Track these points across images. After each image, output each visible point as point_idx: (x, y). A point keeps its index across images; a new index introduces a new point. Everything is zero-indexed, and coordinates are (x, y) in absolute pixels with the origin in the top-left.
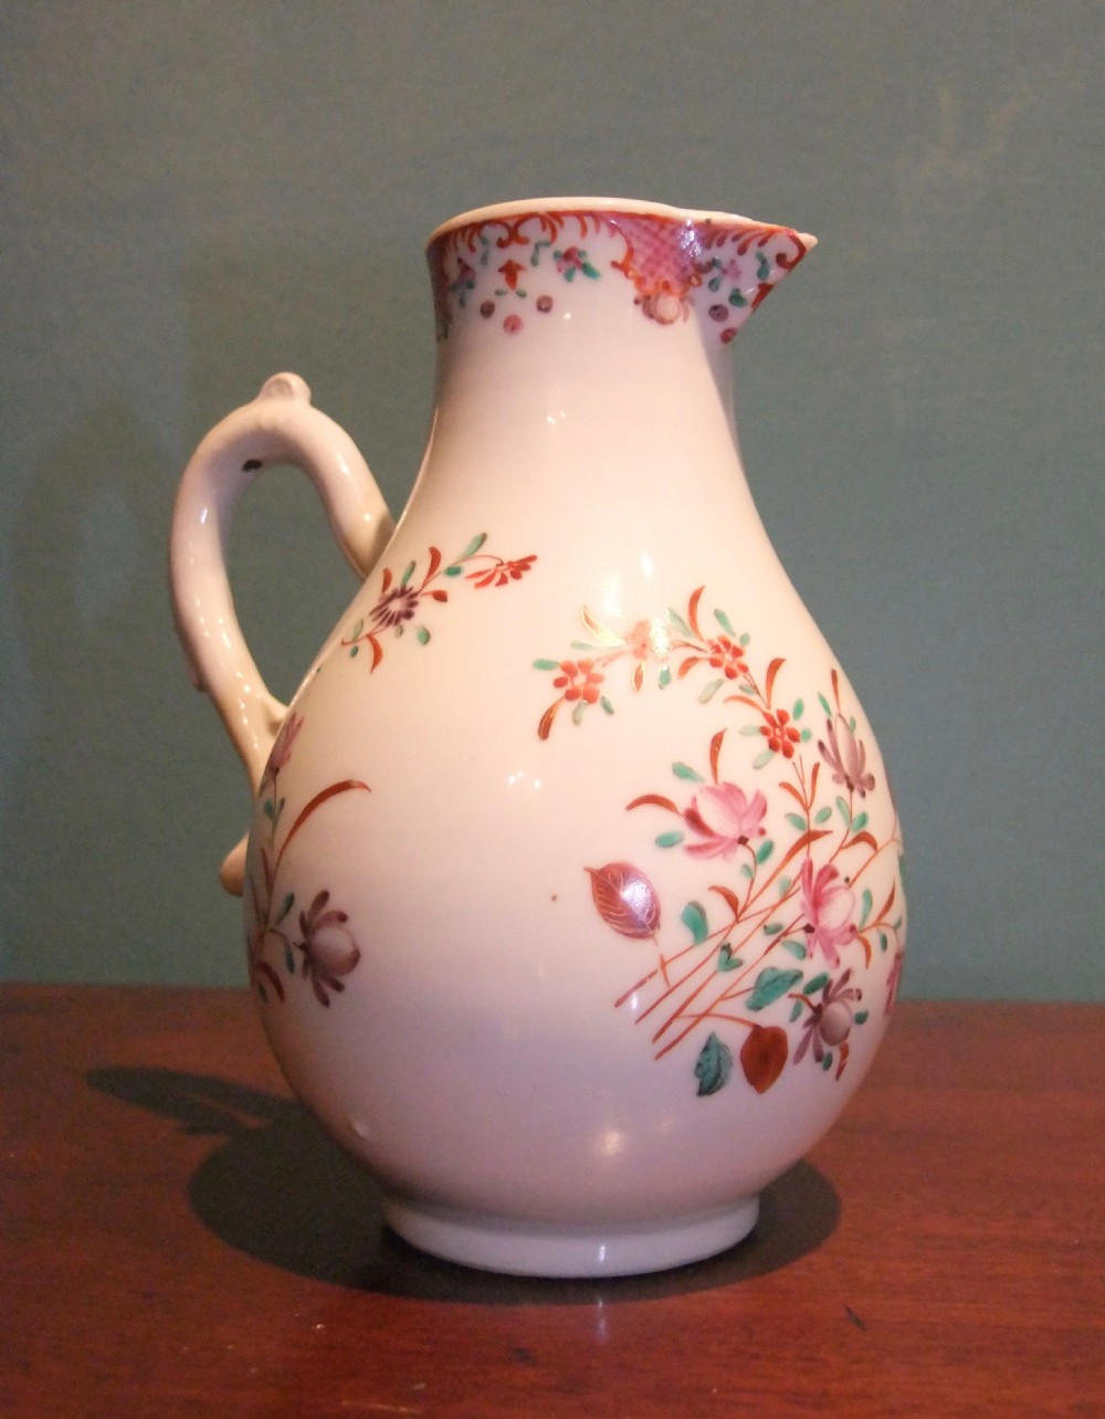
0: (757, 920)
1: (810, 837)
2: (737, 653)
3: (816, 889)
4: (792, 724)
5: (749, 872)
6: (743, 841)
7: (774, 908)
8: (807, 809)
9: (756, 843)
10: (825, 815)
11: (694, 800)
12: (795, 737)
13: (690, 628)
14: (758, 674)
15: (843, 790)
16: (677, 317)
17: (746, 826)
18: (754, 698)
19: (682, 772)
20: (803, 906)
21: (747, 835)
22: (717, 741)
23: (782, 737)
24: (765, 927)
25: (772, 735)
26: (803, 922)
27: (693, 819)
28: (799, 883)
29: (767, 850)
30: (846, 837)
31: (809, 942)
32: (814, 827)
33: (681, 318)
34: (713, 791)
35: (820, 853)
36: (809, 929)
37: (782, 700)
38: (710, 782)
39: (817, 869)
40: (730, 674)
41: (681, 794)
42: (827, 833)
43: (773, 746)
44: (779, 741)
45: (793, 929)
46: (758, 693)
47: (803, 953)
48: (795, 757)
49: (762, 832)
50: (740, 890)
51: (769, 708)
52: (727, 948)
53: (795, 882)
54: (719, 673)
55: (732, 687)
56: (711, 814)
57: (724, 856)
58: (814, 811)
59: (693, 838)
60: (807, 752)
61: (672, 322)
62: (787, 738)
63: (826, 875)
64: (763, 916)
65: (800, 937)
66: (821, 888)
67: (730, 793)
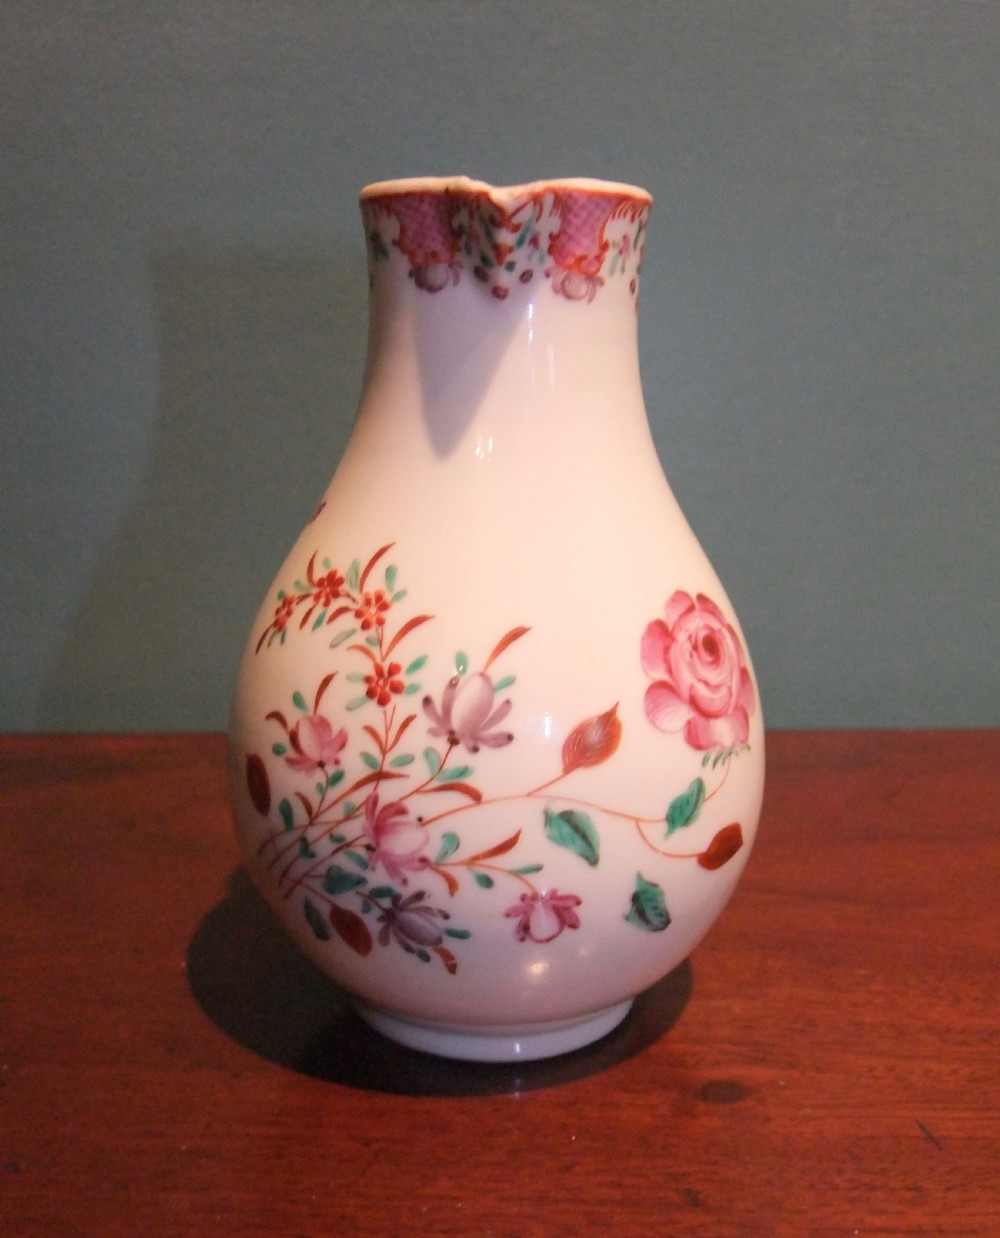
0: (327, 828)
1: (380, 776)
2: (384, 606)
3: (379, 817)
4: (400, 677)
5: (322, 791)
6: (321, 765)
7: (339, 823)
8: (384, 752)
9: (331, 770)
10: (407, 760)
11: (298, 724)
12: (397, 689)
13: (359, 580)
14: (391, 630)
15: (441, 744)
16: (446, 283)
17: (326, 754)
18: (375, 650)
19: (298, 700)
20: (365, 829)
21: (324, 760)
22: (327, 681)
23: (385, 685)
24: (331, 836)
25: (374, 684)
26: (365, 841)
27: (294, 738)
28: (363, 810)
29: (337, 778)
30: (428, 783)
31: (370, 858)
32: (387, 768)
33: (451, 282)
34: (310, 720)
35: (388, 792)
36: (369, 848)
37: (403, 655)
38: (311, 712)
39: (382, 803)
40: (365, 626)
41: (293, 715)
42: (400, 776)
43: (370, 694)
44: (379, 690)
45: (357, 842)
46: (381, 646)
47: (364, 865)
48: (389, 707)
49: (337, 762)
50: (315, 801)
51: (383, 659)
52: (304, 840)
53: (358, 809)
54: (357, 623)
55: (360, 638)
56: (306, 739)
57: (307, 773)
58: (391, 756)
59: (291, 753)
60: (404, 705)
61: (440, 288)
62: (388, 689)
63: (394, 809)
64: (330, 826)
65: (362, 853)
66: (384, 820)
67: (321, 725)
